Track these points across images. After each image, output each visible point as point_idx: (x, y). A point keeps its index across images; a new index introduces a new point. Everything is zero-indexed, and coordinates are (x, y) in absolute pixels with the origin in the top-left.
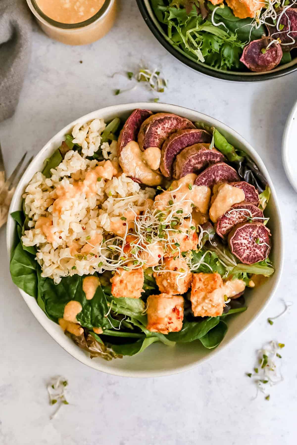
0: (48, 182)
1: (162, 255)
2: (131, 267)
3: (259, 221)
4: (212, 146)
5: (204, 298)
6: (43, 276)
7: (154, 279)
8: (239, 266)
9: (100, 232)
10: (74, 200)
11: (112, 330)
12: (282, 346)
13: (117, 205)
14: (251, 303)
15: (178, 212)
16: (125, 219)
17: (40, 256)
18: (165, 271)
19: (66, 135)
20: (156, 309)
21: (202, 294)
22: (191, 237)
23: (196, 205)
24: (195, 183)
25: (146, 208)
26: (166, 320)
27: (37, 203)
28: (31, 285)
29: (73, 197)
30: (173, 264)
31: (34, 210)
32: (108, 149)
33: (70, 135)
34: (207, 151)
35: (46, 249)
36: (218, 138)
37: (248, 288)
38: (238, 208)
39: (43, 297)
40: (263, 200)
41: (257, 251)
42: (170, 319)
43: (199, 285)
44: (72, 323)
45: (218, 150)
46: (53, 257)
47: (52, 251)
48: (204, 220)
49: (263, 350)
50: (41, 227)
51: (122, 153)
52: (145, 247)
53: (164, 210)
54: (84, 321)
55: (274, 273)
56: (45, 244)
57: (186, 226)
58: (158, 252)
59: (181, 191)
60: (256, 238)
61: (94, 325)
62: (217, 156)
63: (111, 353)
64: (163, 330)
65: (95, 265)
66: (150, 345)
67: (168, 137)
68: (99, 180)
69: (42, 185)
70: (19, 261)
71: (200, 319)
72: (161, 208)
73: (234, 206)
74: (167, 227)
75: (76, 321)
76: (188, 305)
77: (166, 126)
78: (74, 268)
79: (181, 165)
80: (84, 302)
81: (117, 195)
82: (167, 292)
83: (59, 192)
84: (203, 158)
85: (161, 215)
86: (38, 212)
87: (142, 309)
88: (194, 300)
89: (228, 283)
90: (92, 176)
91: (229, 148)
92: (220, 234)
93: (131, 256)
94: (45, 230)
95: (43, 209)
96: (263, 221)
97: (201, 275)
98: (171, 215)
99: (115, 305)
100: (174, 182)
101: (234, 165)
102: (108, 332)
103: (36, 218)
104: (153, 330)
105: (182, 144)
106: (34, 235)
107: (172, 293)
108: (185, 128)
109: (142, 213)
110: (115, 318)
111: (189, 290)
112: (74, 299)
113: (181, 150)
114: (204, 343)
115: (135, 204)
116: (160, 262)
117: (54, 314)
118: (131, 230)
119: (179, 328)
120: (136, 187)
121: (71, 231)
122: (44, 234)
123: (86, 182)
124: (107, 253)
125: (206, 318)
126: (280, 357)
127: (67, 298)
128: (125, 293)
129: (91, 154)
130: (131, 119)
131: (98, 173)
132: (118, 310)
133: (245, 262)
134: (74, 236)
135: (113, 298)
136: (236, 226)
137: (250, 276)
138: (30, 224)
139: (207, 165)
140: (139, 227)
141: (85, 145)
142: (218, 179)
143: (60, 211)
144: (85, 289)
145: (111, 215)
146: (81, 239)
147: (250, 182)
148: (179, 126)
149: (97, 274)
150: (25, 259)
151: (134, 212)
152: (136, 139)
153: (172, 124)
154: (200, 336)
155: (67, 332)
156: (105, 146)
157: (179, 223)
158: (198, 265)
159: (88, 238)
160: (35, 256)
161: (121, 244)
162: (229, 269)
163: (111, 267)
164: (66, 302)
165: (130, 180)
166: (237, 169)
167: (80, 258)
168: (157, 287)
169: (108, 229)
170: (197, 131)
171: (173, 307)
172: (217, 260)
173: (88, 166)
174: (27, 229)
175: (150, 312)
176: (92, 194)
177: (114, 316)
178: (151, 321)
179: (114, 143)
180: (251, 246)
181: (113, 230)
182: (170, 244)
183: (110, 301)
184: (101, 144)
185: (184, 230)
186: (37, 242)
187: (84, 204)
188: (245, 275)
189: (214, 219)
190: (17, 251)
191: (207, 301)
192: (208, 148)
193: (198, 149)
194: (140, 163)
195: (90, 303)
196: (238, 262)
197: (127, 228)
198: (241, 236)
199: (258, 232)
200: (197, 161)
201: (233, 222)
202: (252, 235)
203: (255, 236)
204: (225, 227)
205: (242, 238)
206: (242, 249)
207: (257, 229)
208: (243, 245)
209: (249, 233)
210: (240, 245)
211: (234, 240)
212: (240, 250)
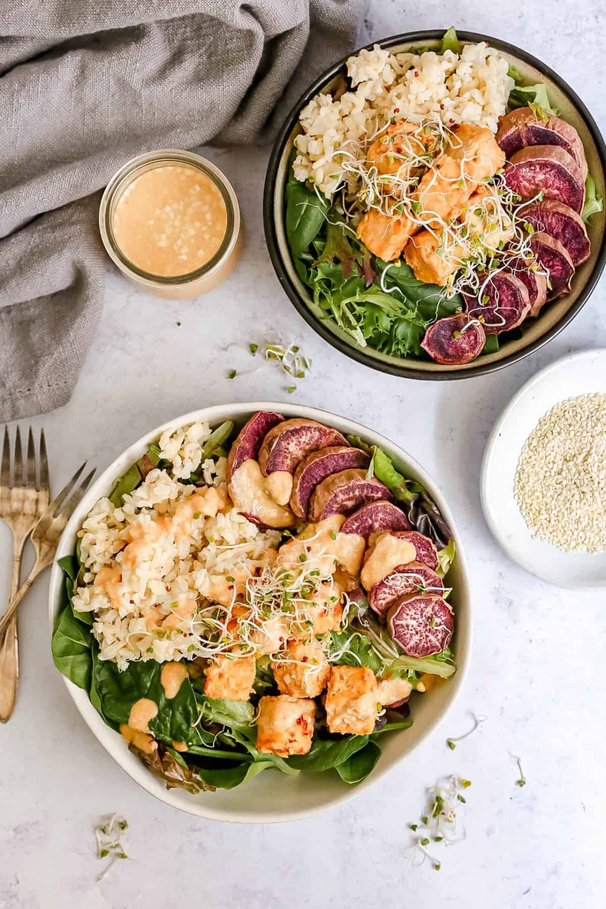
0: (119, 515)
1: (286, 638)
2: (237, 654)
3: (436, 592)
4: (370, 473)
5: (346, 707)
6: (101, 657)
7: (271, 671)
8: (403, 658)
9: (193, 596)
10: (156, 545)
11: (202, 746)
12: (467, 784)
13: (221, 557)
14: (419, 716)
15: (312, 573)
16: (233, 580)
17: (98, 628)
18: (289, 661)
19: (149, 445)
20: (271, 719)
21: (344, 700)
22: (331, 612)
23: (341, 562)
24: (341, 530)
25: (265, 564)
26: (286, 736)
27: (99, 548)
28: (82, 671)
29: (156, 540)
30: (300, 651)
31: (94, 557)
32: (212, 470)
33: (156, 444)
34: (363, 482)
35: (109, 617)
36: (380, 462)
37: (415, 692)
38: (403, 572)
39: (99, 690)
40: (444, 559)
41: (431, 637)
42: (293, 735)
43: (338, 686)
44: (141, 733)
45: (380, 481)
46: (118, 630)
47: (118, 621)
48: (353, 585)
49: (437, 788)
50: (103, 584)
51: (233, 478)
52: (259, 625)
53: (293, 569)
54: (159, 730)
55: (454, 673)
56: (108, 610)
57: (323, 596)
58: (279, 633)
59: (320, 539)
60: (430, 618)
61: (175, 737)
62: (377, 490)
63: (198, 783)
64: (281, 751)
65: (184, 647)
66: (261, 773)
67: (305, 457)
68: (196, 516)
69: (108, 517)
70: (65, 633)
71: (338, 738)
72: (287, 566)
73: (398, 570)
74: (295, 595)
75: (147, 730)
76: (320, 713)
77: (303, 439)
78: (150, 650)
79: (322, 501)
80: (162, 702)
81: (222, 542)
82: (290, 694)
83: (134, 533)
84: (357, 493)
85: (287, 577)
86: (100, 560)
87: (249, 717)
88: (329, 708)
89: (384, 683)
90: (185, 511)
91: (397, 480)
92: (375, 609)
93: (238, 637)
94: (110, 589)
95: (108, 556)
96: (441, 593)
97: (343, 670)
98: (302, 577)
99: (210, 709)
100: (311, 526)
101: (403, 505)
102: (196, 750)
103: (96, 569)
104: (265, 751)
105: (325, 468)
106: (92, 596)
107: (296, 694)
108: (332, 445)
109: (258, 571)
110: (208, 729)
111: (324, 692)
112: (146, 696)
113: (324, 478)
114: (343, 774)
115: (250, 556)
116: (281, 648)
117: (115, 717)
118: (241, 597)
119: (306, 749)
120: (251, 530)
121: (149, 592)
122: (106, 594)
123: (176, 519)
124: (201, 630)
125: (348, 735)
126: (463, 801)
127: (136, 694)
128: (225, 693)
129: (186, 476)
130: (250, 427)
131: (194, 507)
132: (213, 716)
133: (412, 653)
134: (154, 600)
135: (206, 699)
136: (400, 598)
137: (419, 674)
138: (87, 578)
139: (361, 503)
140: (253, 594)
141: (177, 462)
142: (377, 525)
143: (134, 562)
144: (164, 681)
145: (212, 571)
146: (164, 607)
147: (426, 532)
148: (324, 440)
149: (185, 661)
150: (76, 631)
151: (246, 569)
152: (256, 458)
153: (312, 438)
154: (337, 764)
155: (132, 747)
156: (208, 464)
157: (313, 590)
158: (341, 653)
159: (175, 605)
160: (91, 627)
161: (223, 617)
162: (387, 662)
163: (207, 653)
164: (135, 700)
165: (243, 519)
166: (406, 512)
167: (160, 635)
168: (275, 685)
169: (206, 592)
170: (350, 450)
171: (297, 717)
172: (369, 647)
173: (180, 493)
174: (82, 585)
175: (262, 722)
176: (184, 537)
177: (207, 726)
178: (262, 737)
179: (222, 460)
180: (423, 630)
181: (214, 595)
182: (299, 621)
183: (201, 702)
184: (203, 462)
185: (320, 601)
186: (95, 607)
187: (171, 552)
188: (411, 673)
189: (368, 588)
190: (63, 617)
191: (349, 711)
192: (364, 477)
193: (350, 478)
194: (260, 493)
195: (170, 703)
196: (402, 652)
197: (235, 592)
198: (407, 615)
199: (433, 609)
200: (347, 497)
201: (396, 592)
202: (424, 613)
203: (429, 615)
204: (384, 599)
205: (409, 617)
206: (408, 633)
207: (433, 604)
208: (410, 627)
209: (420, 610)
210: (406, 628)
211: (397, 619)
212: (405, 634)
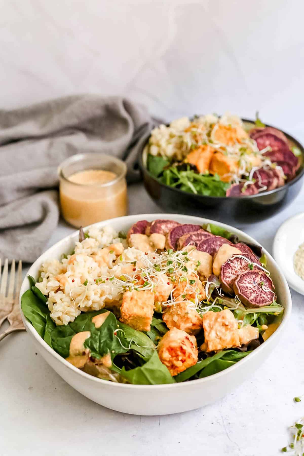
3: (260, 269)
8: (249, 310)
23: (200, 271)
34: (205, 233)
41: (264, 295)
55: (284, 309)
68: (111, 252)
75: (83, 348)
80: (93, 330)
82: (178, 327)
88: (206, 323)
90: (105, 250)
92: (225, 283)
105: (183, 231)
107: (183, 325)
112: (82, 331)
131: (110, 248)
133: (253, 302)
180: (257, 290)
189: (218, 271)
195: (99, 329)
198: (245, 280)
199: (261, 279)
201: (236, 272)
202: (256, 281)
203: (259, 282)
204: (229, 277)
205: (246, 282)
206: (248, 291)
207: (260, 276)
208: (249, 288)
209: (252, 279)
210: (246, 288)
211: (239, 283)
212: (246, 292)
